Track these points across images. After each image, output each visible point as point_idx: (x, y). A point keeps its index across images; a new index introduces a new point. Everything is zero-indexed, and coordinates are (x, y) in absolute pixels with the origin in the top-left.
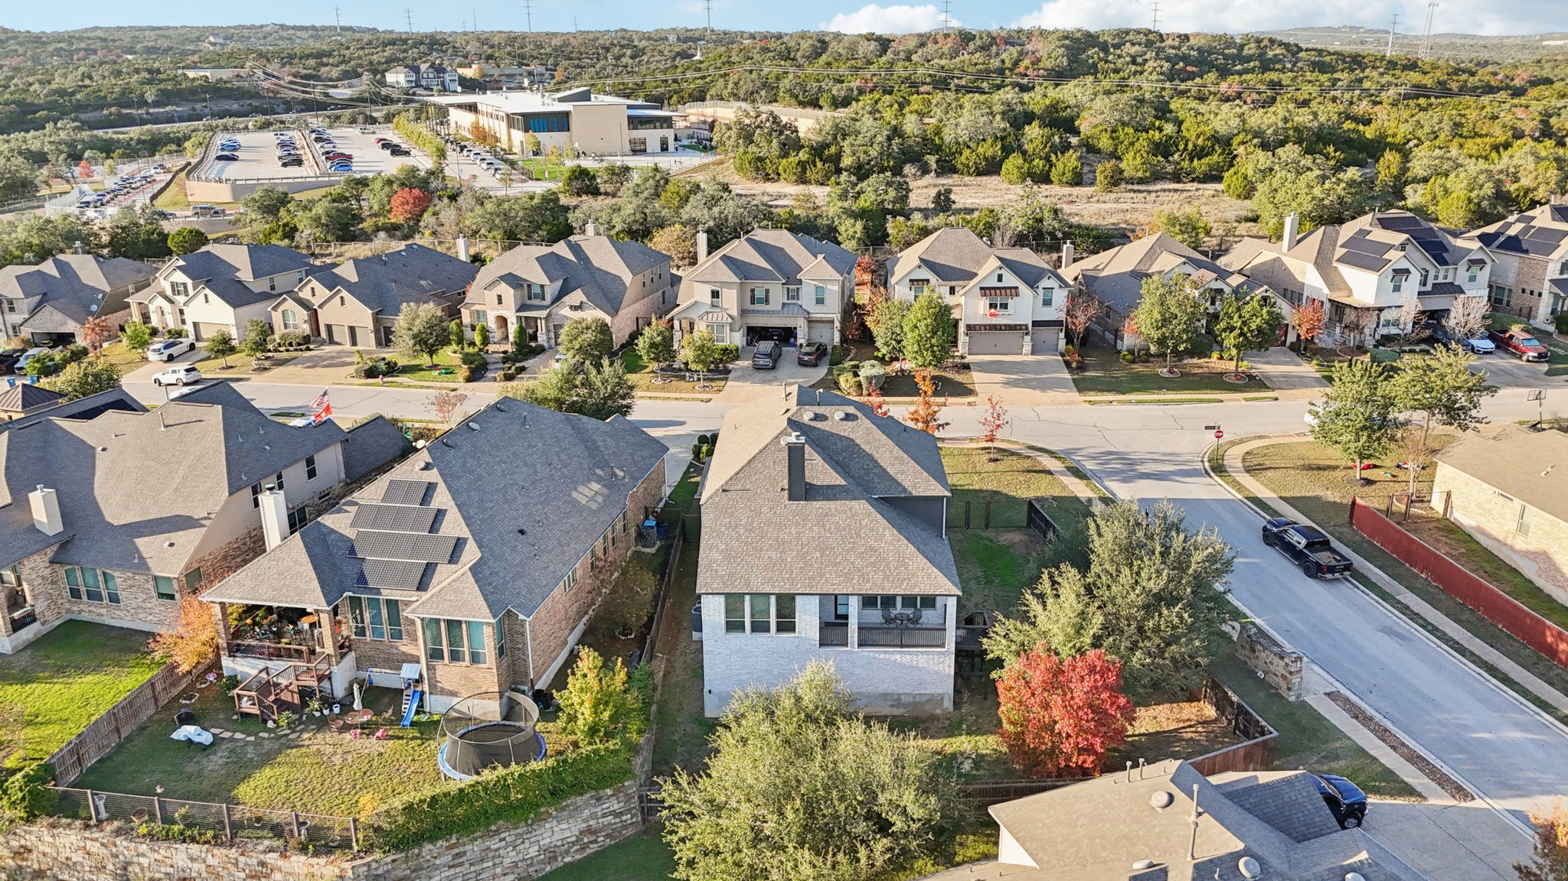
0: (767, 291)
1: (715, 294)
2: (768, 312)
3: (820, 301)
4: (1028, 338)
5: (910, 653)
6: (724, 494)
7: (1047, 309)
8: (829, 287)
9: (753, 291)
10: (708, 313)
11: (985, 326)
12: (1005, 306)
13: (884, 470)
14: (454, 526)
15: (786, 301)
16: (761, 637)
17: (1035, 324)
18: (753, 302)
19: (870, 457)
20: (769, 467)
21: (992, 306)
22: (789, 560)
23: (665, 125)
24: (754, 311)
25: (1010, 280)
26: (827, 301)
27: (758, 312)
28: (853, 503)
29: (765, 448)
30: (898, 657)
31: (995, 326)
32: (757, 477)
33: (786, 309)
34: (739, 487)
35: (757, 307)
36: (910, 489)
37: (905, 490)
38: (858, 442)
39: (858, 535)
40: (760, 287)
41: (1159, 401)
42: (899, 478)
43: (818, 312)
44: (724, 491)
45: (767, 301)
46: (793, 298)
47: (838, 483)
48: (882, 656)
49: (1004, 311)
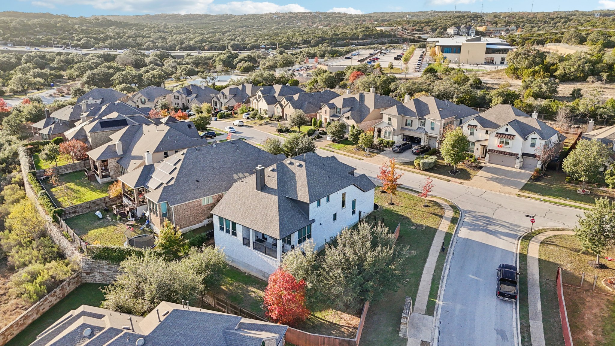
0: (412, 121)
1: (390, 120)
2: (411, 130)
3: (432, 128)
5: (268, 258)
6: (241, 183)
7: (533, 148)
8: (436, 123)
9: (407, 120)
11: (497, 151)
12: (507, 143)
13: (296, 188)
14: (175, 173)
15: (420, 126)
16: (227, 235)
17: (524, 154)
18: (406, 125)
19: (295, 182)
21: (501, 142)
24: (406, 129)
25: (511, 131)
27: (408, 129)
28: (273, 196)
30: (264, 257)
31: (502, 152)
33: (419, 129)
35: (408, 127)
36: (298, 197)
37: (296, 197)
38: (296, 175)
40: (410, 119)
42: (298, 192)
45: (411, 126)
46: (423, 126)
47: (275, 188)
48: (259, 255)
49: (506, 146)
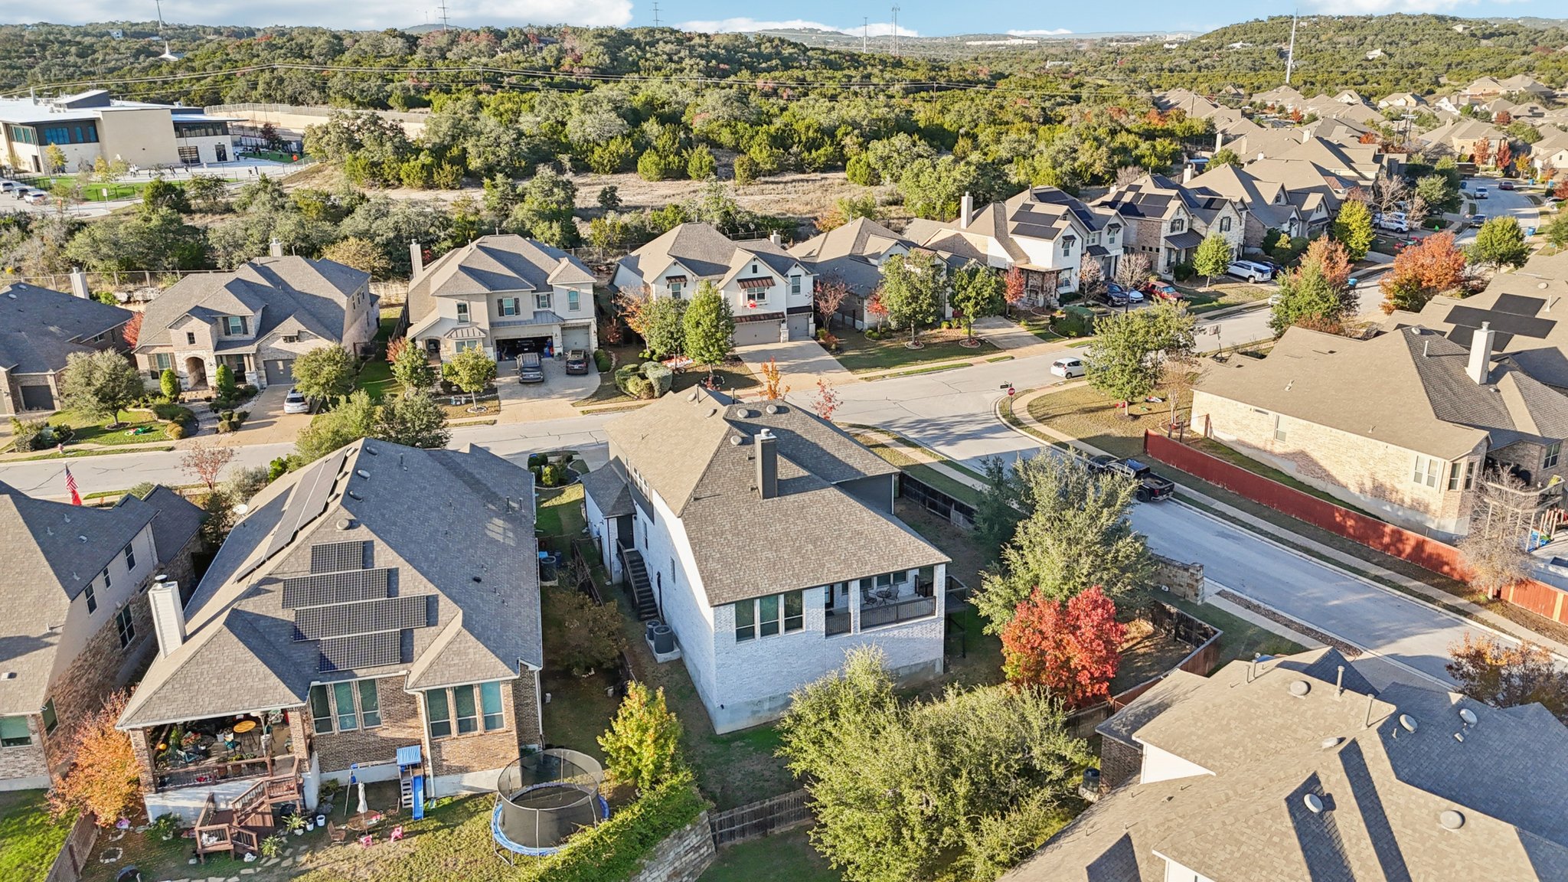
0: (517, 301)
1: (462, 309)
2: (520, 322)
3: (574, 306)
4: (784, 326)
5: (906, 627)
6: (697, 503)
7: (796, 296)
8: (583, 291)
9: (500, 301)
10: (455, 329)
11: (745, 317)
12: (762, 296)
13: (833, 456)
14: (413, 584)
15: (537, 310)
16: (771, 639)
17: (790, 311)
18: (501, 314)
19: (815, 446)
20: (730, 469)
21: (751, 297)
22: (786, 557)
23: (219, 131)
24: (504, 324)
25: (765, 270)
26: (582, 306)
27: (509, 323)
28: (823, 491)
29: (718, 451)
30: (896, 632)
31: (754, 316)
32: (722, 480)
33: (539, 317)
34: (709, 493)
35: (506, 318)
36: (863, 470)
37: (858, 472)
38: (798, 432)
39: (841, 522)
40: (508, 298)
41: (922, 371)
42: (850, 462)
43: (574, 318)
44: (696, 499)
45: (517, 311)
46: (545, 306)
47: (801, 474)
48: (882, 635)
49: (762, 302)
